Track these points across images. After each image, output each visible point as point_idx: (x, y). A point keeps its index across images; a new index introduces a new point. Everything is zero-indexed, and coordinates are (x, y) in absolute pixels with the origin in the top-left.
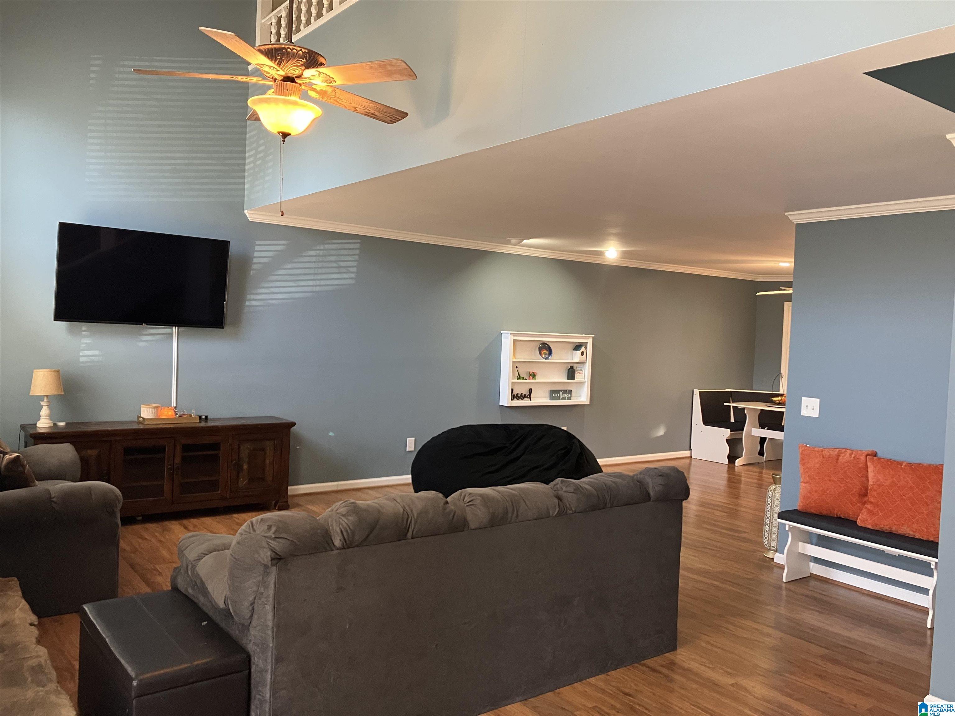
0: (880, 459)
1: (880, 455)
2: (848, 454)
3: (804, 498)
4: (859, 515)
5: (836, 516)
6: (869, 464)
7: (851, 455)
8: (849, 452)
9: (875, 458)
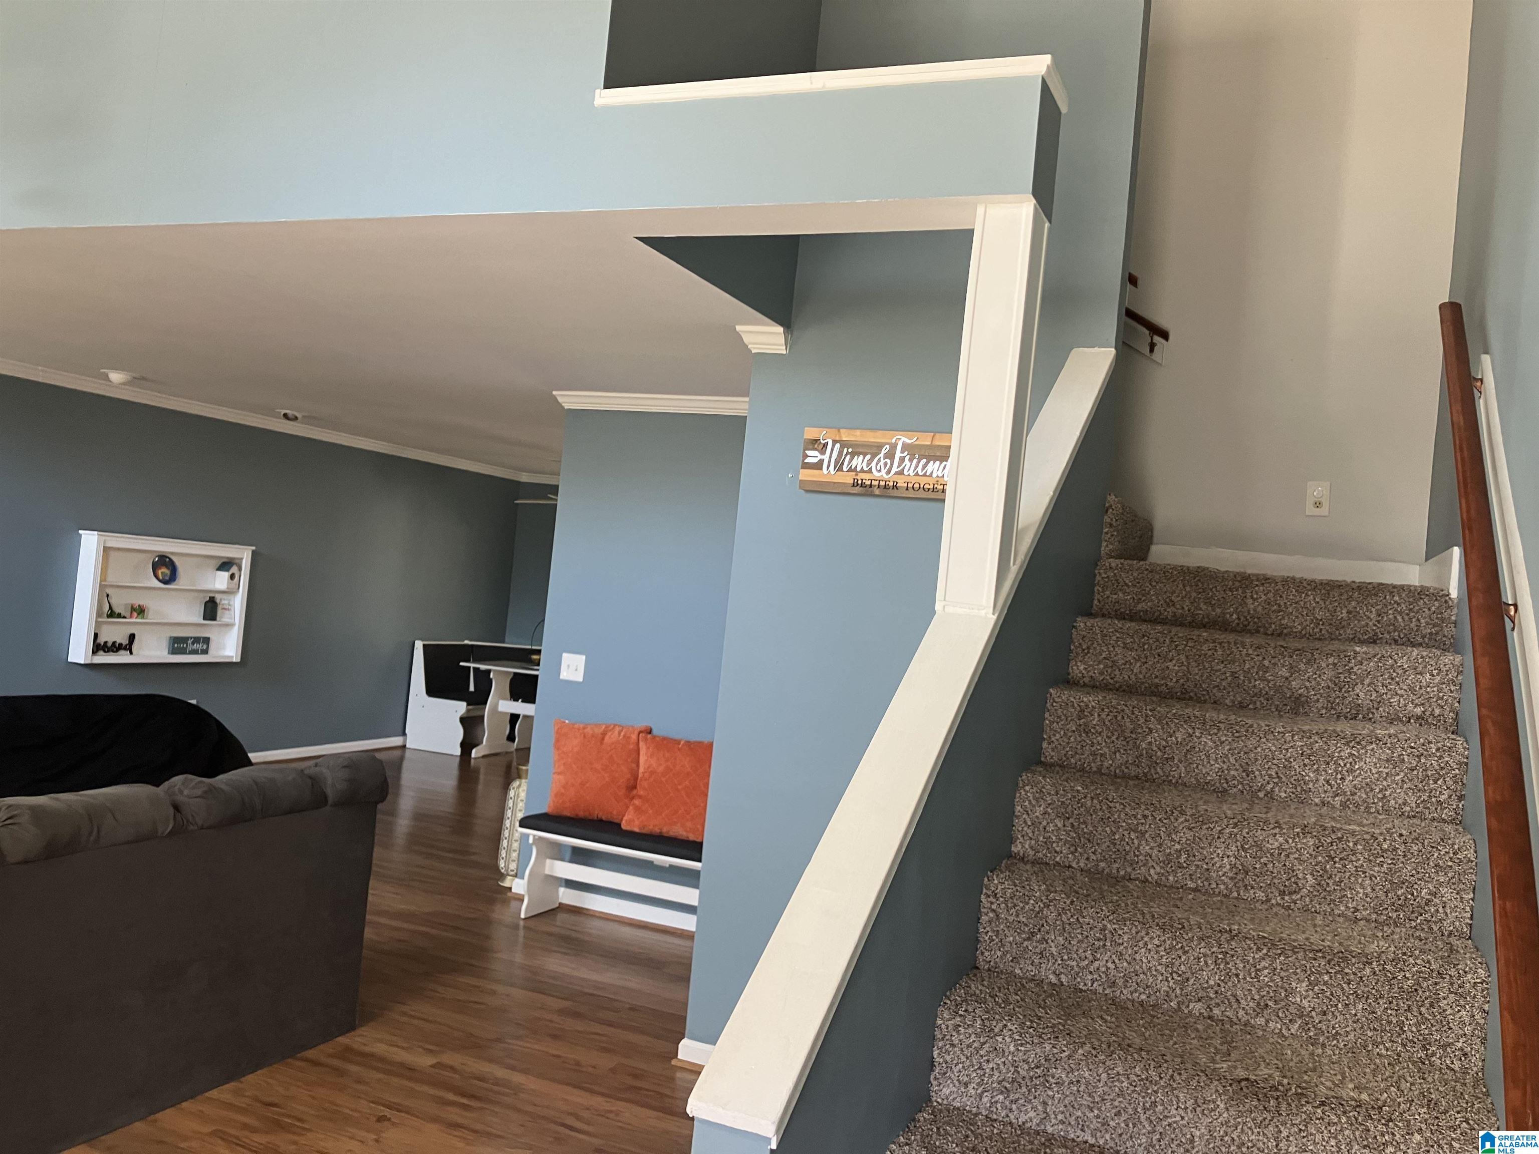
0: (654, 737)
1: (655, 732)
2: (616, 732)
3: (556, 795)
4: (624, 816)
5: (596, 818)
6: (641, 744)
7: (619, 733)
8: (617, 729)
9: (649, 736)
